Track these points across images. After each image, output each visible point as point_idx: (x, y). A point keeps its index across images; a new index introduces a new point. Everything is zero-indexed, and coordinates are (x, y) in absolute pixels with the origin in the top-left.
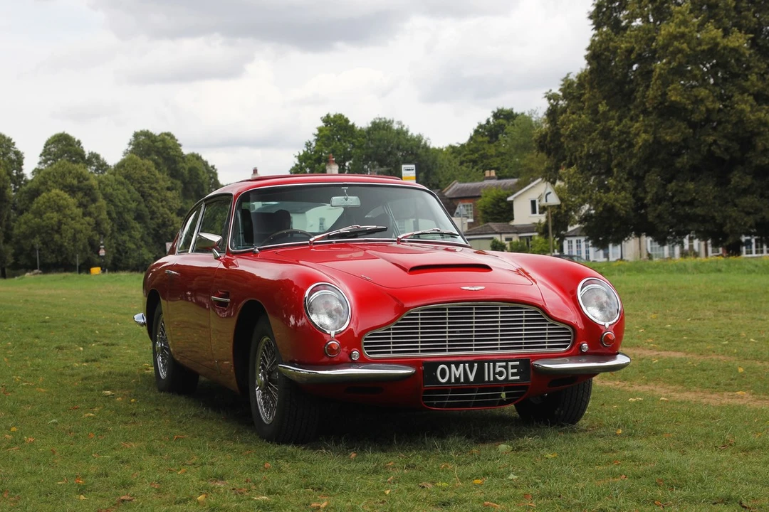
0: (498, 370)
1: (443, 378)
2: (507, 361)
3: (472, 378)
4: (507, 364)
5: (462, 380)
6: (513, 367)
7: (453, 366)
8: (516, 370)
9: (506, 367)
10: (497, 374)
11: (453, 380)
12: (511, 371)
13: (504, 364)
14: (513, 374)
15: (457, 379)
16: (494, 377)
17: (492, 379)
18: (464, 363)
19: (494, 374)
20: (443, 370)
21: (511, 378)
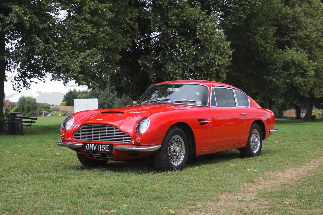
0: (102, 147)
1: (88, 148)
2: (105, 144)
3: (95, 149)
4: (105, 146)
5: (92, 150)
6: (107, 147)
7: (90, 144)
8: (108, 148)
9: (105, 147)
10: (102, 148)
11: (90, 149)
12: (106, 148)
13: (104, 145)
14: (107, 149)
15: (91, 149)
16: (101, 150)
17: (100, 150)
18: (93, 144)
19: (101, 148)
20: (88, 145)
21: (106, 150)
